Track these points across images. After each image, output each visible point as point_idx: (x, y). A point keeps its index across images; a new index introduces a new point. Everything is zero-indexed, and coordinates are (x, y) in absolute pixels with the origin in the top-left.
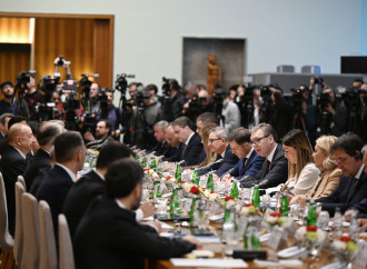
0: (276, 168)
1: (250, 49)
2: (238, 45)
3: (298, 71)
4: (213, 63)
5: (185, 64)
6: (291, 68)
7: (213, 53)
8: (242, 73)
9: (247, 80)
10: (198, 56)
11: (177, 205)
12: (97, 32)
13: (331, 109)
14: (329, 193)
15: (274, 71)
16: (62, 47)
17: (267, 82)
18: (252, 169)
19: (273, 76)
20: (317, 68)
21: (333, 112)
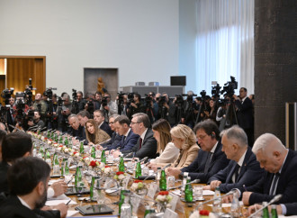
0: (147, 144)
1: (120, 73)
2: (114, 72)
3: (147, 85)
4: (100, 82)
5: (85, 82)
6: (143, 83)
7: (100, 76)
8: (117, 87)
9: (120, 90)
10: (92, 78)
11: (80, 179)
12: (36, 66)
13: (166, 105)
14: (189, 163)
15: (134, 85)
16: (21, 77)
17: (131, 91)
18: (129, 144)
19: (134, 88)
20: (157, 83)
21: (168, 107)
